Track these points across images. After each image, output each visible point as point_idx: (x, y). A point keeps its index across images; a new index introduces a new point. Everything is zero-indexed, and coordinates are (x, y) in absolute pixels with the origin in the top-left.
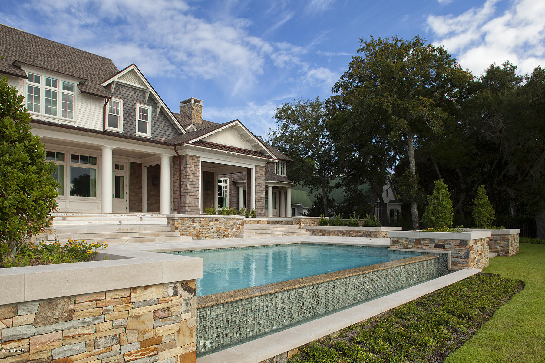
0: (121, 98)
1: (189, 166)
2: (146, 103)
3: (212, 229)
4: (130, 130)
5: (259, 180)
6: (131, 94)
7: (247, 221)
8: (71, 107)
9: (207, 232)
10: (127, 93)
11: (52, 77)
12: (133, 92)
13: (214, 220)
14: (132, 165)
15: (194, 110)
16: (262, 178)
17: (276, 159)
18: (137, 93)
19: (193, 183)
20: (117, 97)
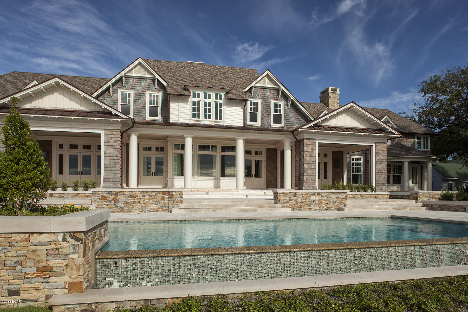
0: (259, 99)
1: (306, 148)
2: (280, 99)
3: (314, 202)
4: (266, 123)
5: (380, 156)
6: (267, 94)
7: (363, 195)
8: (221, 111)
9: (308, 205)
10: (264, 93)
11: (208, 92)
12: (269, 92)
13: (316, 194)
14: (268, 150)
15: (331, 98)
16: (384, 154)
17: (397, 135)
18: (272, 92)
19: (310, 162)
20: (256, 98)
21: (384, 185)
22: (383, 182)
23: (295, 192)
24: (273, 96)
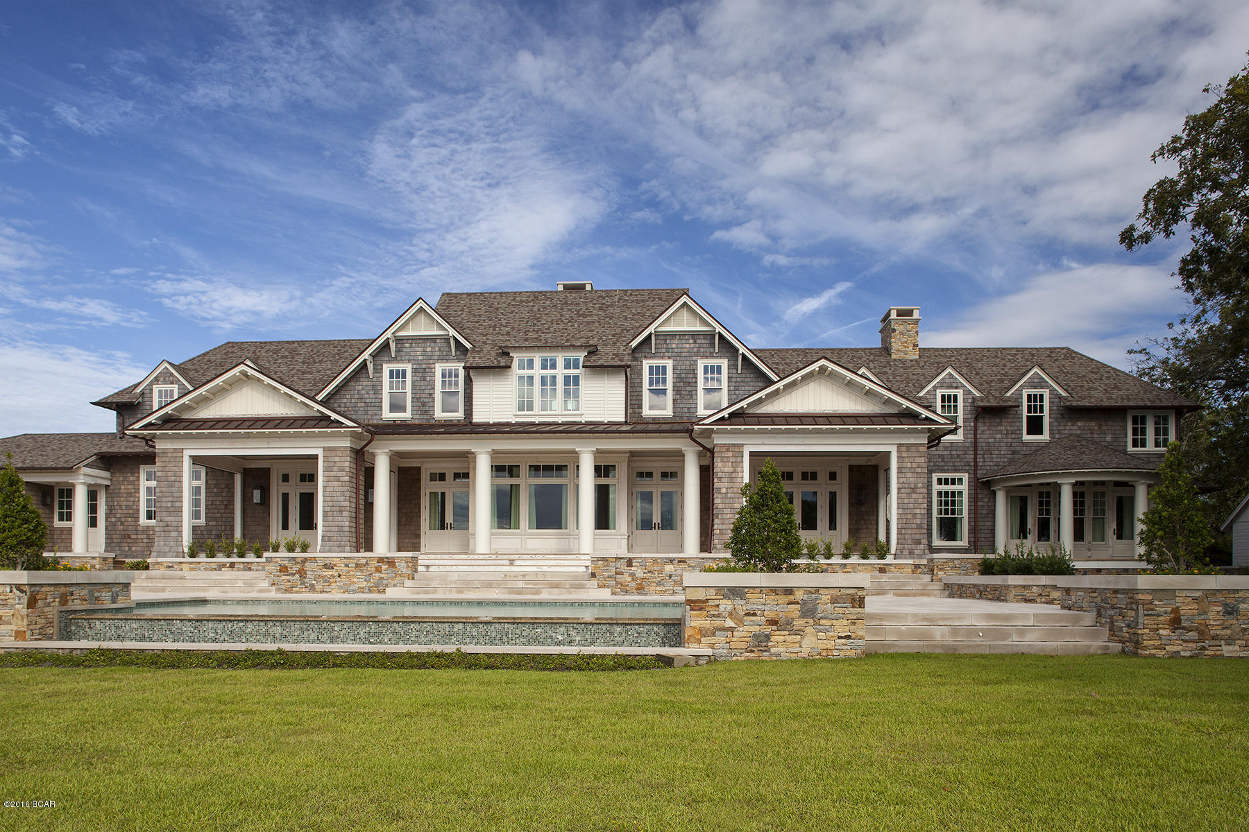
0: (669, 358)
1: (720, 464)
2: (717, 355)
4: (686, 410)
5: (909, 475)
6: (688, 346)
8: (577, 393)
10: (680, 346)
11: (549, 355)
12: (691, 341)
15: (897, 332)
16: (918, 471)
18: (699, 341)
20: (662, 358)
21: (920, 543)
22: (918, 536)
23: (630, 558)
24: (702, 350)
